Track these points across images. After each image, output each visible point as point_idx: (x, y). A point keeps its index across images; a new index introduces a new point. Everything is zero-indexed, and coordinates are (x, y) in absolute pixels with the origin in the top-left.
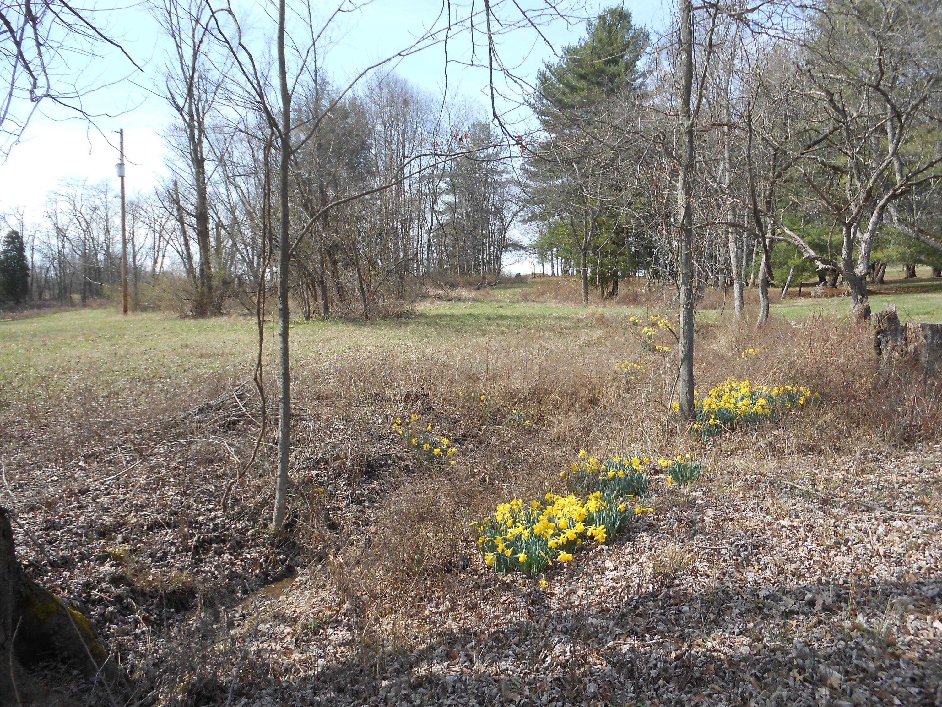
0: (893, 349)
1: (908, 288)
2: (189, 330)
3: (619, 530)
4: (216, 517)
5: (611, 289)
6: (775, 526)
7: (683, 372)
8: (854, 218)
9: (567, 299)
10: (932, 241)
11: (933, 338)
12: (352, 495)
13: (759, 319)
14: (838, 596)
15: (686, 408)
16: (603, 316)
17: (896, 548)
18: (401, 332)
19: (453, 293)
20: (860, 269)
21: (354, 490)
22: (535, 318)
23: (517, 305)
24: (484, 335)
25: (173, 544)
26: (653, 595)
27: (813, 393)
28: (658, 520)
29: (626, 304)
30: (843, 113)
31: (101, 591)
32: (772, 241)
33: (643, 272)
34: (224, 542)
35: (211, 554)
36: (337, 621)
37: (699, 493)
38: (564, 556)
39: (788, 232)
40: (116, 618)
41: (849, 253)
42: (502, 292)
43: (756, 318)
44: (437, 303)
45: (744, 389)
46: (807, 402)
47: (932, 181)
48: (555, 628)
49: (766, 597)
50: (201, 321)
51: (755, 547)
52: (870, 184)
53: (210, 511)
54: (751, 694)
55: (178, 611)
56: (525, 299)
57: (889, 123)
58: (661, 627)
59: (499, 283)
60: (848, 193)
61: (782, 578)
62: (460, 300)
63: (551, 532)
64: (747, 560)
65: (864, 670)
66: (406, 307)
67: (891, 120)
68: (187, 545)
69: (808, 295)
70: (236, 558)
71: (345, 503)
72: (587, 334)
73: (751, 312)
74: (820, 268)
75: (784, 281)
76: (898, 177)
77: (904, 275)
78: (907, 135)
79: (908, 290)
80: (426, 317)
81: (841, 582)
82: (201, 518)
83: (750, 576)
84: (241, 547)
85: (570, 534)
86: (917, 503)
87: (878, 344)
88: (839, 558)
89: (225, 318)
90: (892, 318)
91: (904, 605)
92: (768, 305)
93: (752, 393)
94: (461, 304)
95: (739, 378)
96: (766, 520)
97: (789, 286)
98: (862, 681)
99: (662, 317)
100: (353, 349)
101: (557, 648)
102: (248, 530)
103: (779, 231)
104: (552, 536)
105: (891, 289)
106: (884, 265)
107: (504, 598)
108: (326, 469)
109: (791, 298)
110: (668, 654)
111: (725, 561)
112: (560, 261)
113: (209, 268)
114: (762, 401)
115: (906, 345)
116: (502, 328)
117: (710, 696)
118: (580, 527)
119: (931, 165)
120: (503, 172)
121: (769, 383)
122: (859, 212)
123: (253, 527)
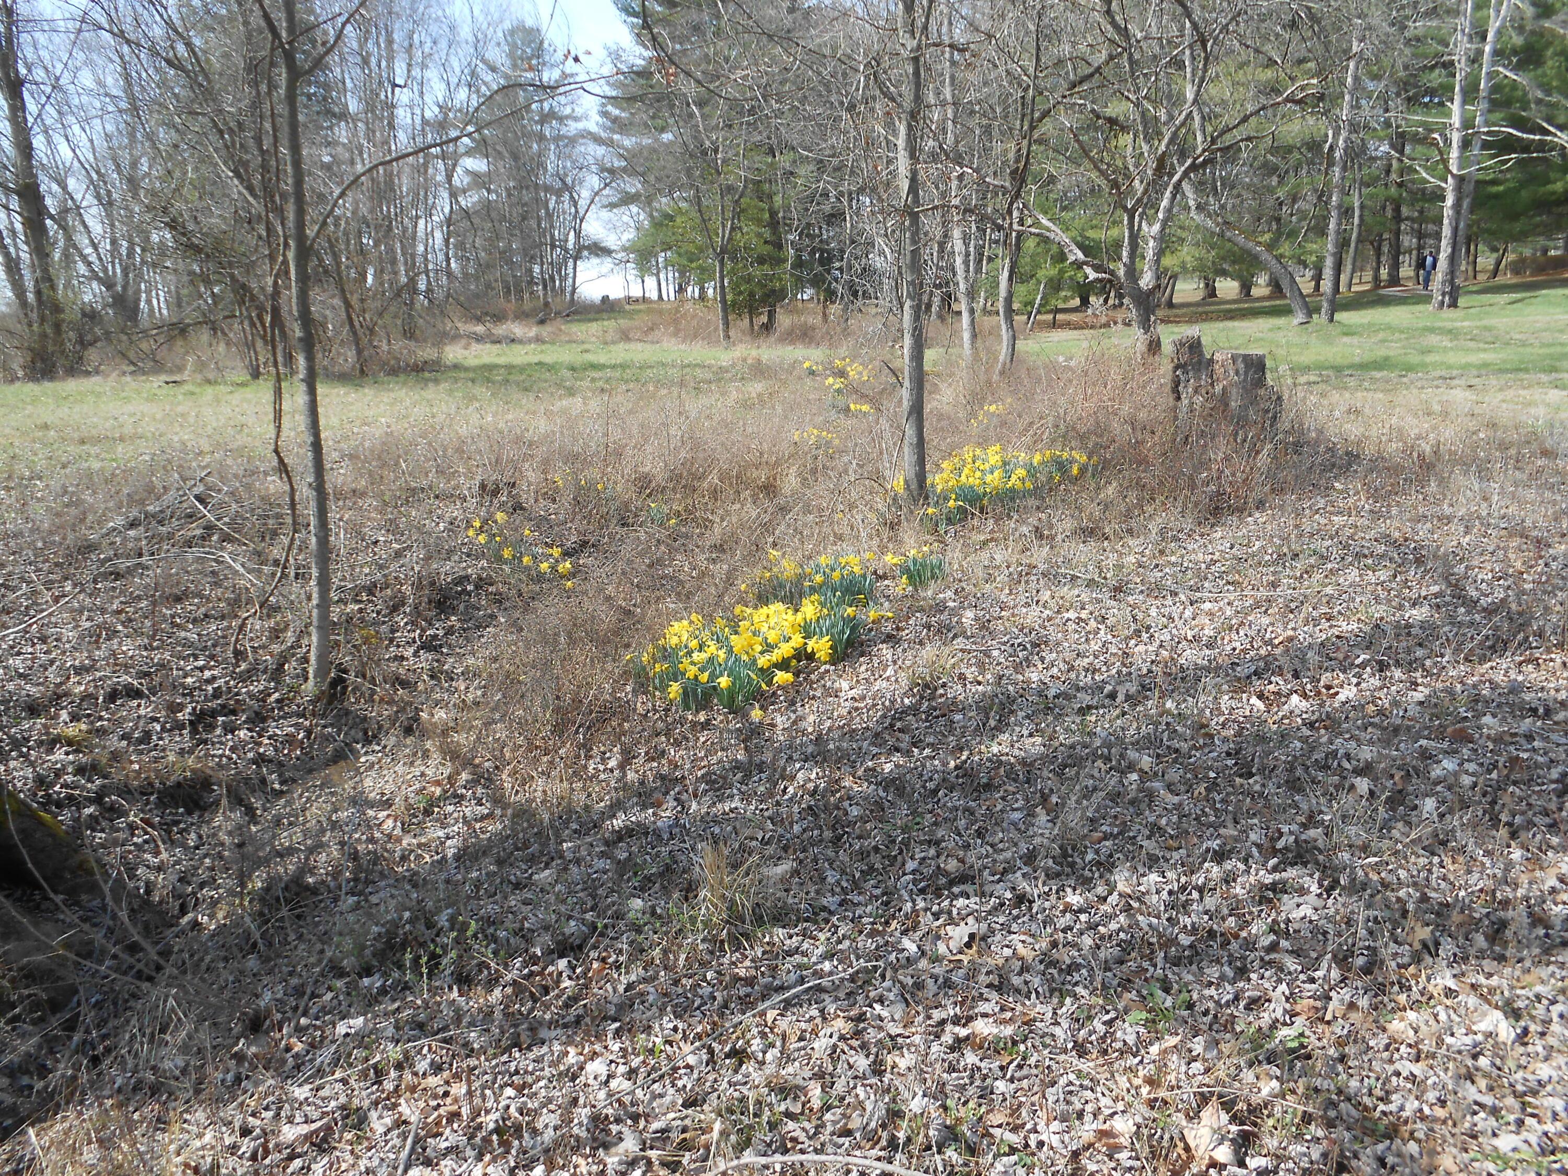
0: (1196, 391)
1: (1206, 313)
2: (35, 400)
3: (850, 643)
4: (214, 679)
5: (764, 319)
6: (1057, 621)
7: (910, 431)
8: (1139, 200)
9: (695, 337)
10: (1241, 239)
11: (1246, 373)
12: (421, 636)
13: (1001, 358)
14: (1143, 687)
15: (914, 486)
16: (759, 361)
17: (1206, 632)
18: (431, 392)
19: (500, 330)
20: (1146, 281)
21: (423, 630)
22: (651, 367)
23: (612, 347)
24: (573, 395)
25: (156, 720)
26: (914, 710)
27: (1089, 458)
28: (898, 629)
29: (792, 342)
30: (1124, 33)
31: (65, 786)
32: (1020, 235)
33: (808, 293)
34: (234, 712)
35: (218, 731)
36: (455, 796)
37: (949, 594)
38: (782, 677)
39: (1045, 222)
40: (98, 823)
41: (1132, 255)
42: (583, 327)
43: (996, 359)
44: (475, 347)
45: (993, 456)
46: (1083, 470)
47: (1242, 145)
48: (791, 758)
49: (1056, 697)
50: (48, 385)
51: (1035, 645)
52: (1163, 148)
53: (201, 669)
54: (1052, 790)
55: (189, 813)
56: (625, 336)
57: (1187, 52)
58: (930, 739)
59: (575, 313)
60: (1131, 162)
61: (1073, 675)
62: (513, 341)
63: (758, 648)
64: (1027, 659)
65: (1177, 751)
66: (427, 353)
67: (1191, 46)
68: (176, 721)
69: (1068, 325)
70: (261, 736)
71: (411, 650)
72: (738, 389)
73: (988, 351)
74: (1091, 278)
75: (1032, 304)
76: (1199, 138)
77: (1198, 296)
78: (1212, 72)
79: (1206, 317)
80: (466, 369)
81: (1145, 671)
82: (189, 680)
83: (1034, 677)
84: (264, 720)
85: (785, 650)
86: (1228, 583)
87: (1176, 383)
88: (1141, 648)
89: (96, 379)
90: (1195, 346)
91: (1218, 686)
92: (1014, 338)
93: (1005, 464)
94: (517, 348)
95: (984, 443)
96: (1044, 616)
97: (1039, 312)
98: (1175, 761)
99: (852, 361)
100: (358, 423)
101: (800, 775)
102: (270, 695)
103: (1029, 221)
104: (762, 653)
105: (1184, 315)
106: (1174, 277)
107: (702, 739)
108: (370, 601)
109: (1041, 329)
110: (945, 764)
111: (999, 664)
112: (670, 275)
113: (53, 287)
114: (1021, 472)
115: (1212, 385)
116: (600, 384)
117: (1003, 798)
118: (797, 640)
119: (1245, 119)
120: (567, 117)
121: (1031, 449)
122: (1146, 191)
123: (276, 690)
